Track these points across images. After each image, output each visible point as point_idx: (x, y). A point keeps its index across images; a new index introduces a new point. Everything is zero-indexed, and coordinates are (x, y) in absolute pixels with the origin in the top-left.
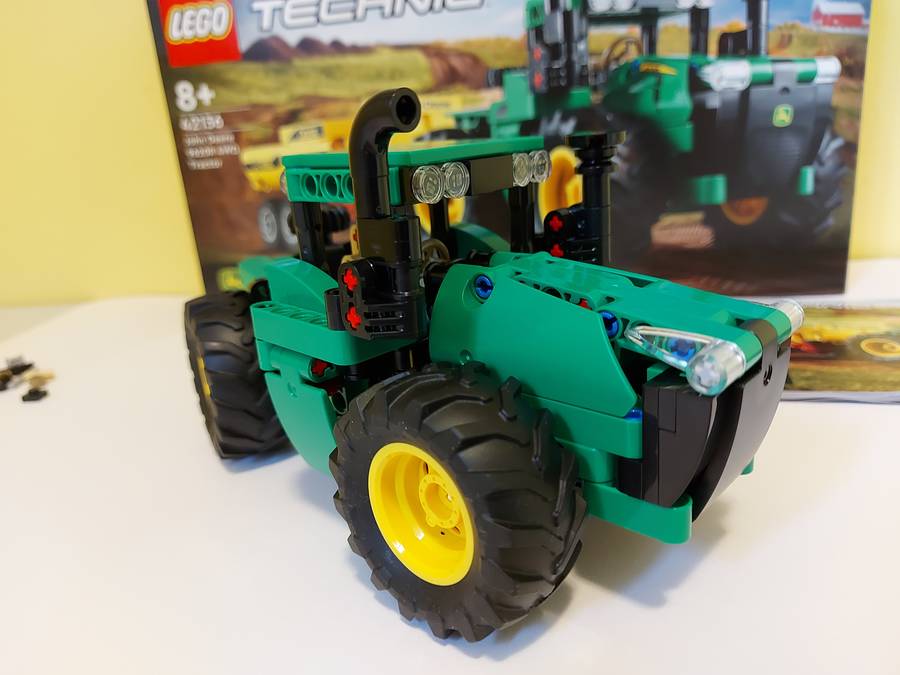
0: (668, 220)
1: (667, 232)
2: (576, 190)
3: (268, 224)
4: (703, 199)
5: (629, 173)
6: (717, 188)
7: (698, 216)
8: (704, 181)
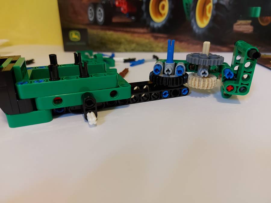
0: (239, 22)
1: (239, 26)
2: (210, 7)
3: (90, 13)
4: (252, 16)
5: (229, 3)
6: (258, 12)
7: (250, 21)
8: (254, 8)
